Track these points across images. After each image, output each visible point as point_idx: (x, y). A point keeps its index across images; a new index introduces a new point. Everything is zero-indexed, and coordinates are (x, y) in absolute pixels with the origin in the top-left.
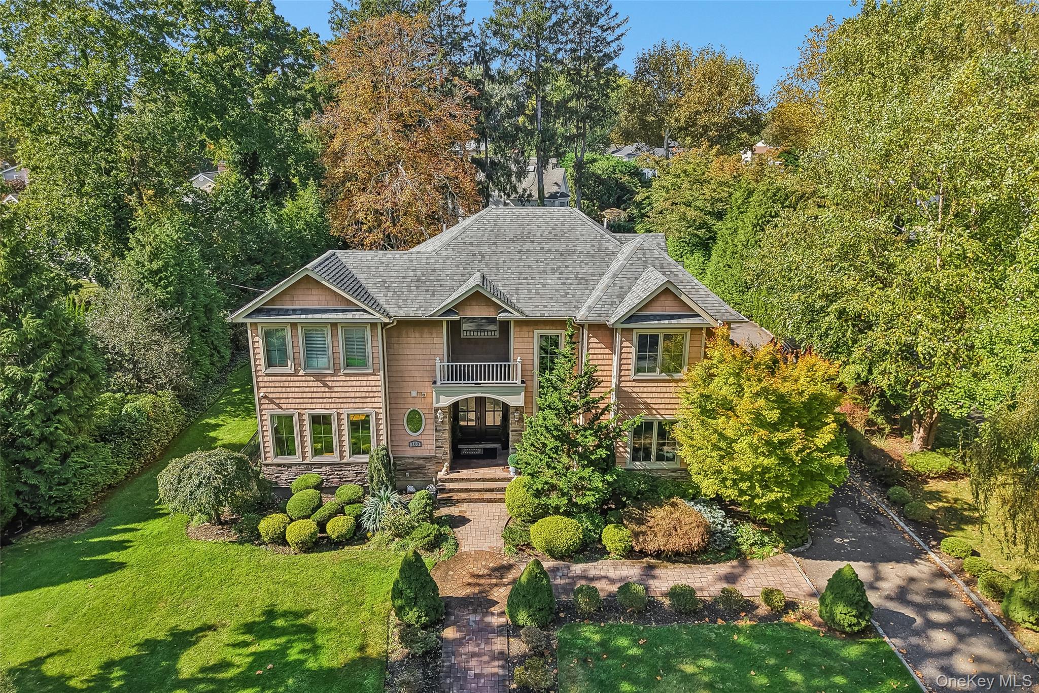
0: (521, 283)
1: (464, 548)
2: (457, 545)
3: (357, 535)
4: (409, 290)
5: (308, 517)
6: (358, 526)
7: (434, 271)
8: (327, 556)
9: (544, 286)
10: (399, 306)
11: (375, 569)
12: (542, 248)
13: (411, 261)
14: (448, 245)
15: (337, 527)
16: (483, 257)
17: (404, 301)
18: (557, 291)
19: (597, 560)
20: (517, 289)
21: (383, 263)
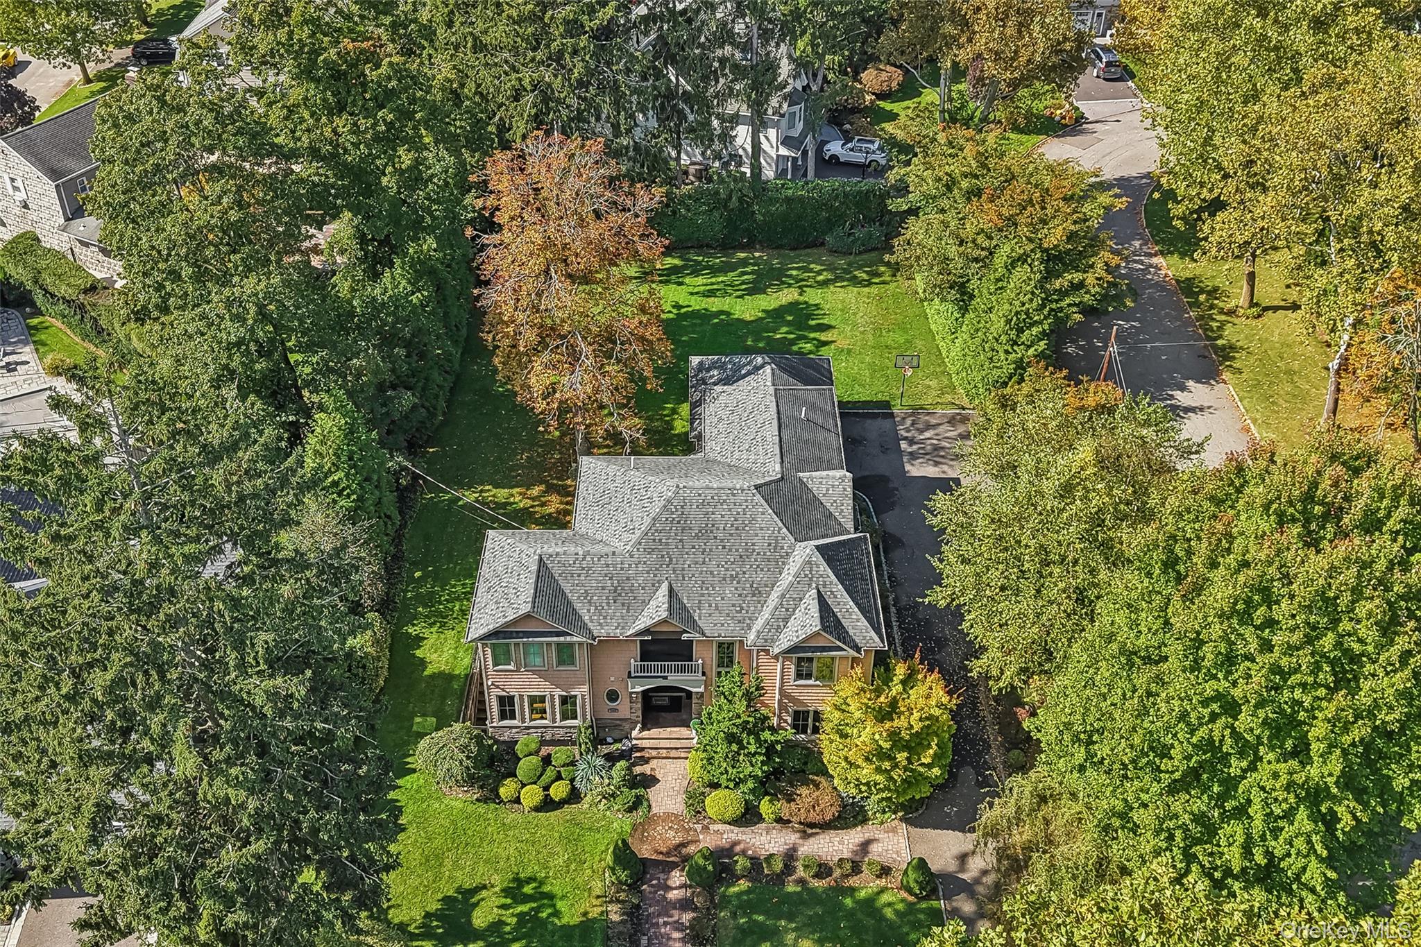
0: (703, 595)
1: (655, 810)
2: (650, 806)
3: (574, 796)
4: (608, 604)
5: (535, 783)
6: (574, 789)
7: (628, 579)
8: (552, 815)
9: (723, 599)
10: (600, 624)
11: (590, 829)
12: (724, 547)
13: (608, 566)
14: (640, 543)
15: (559, 791)
16: (671, 560)
17: (605, 618)
18: (734, 605)
19: (756, 824)
20: (700, 602)
21: (583, 569)
